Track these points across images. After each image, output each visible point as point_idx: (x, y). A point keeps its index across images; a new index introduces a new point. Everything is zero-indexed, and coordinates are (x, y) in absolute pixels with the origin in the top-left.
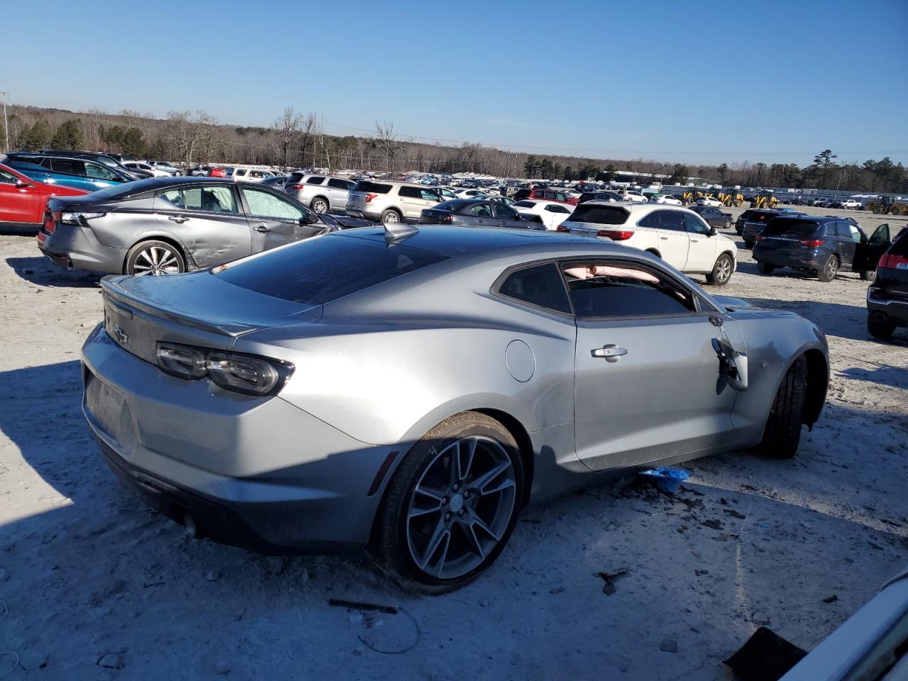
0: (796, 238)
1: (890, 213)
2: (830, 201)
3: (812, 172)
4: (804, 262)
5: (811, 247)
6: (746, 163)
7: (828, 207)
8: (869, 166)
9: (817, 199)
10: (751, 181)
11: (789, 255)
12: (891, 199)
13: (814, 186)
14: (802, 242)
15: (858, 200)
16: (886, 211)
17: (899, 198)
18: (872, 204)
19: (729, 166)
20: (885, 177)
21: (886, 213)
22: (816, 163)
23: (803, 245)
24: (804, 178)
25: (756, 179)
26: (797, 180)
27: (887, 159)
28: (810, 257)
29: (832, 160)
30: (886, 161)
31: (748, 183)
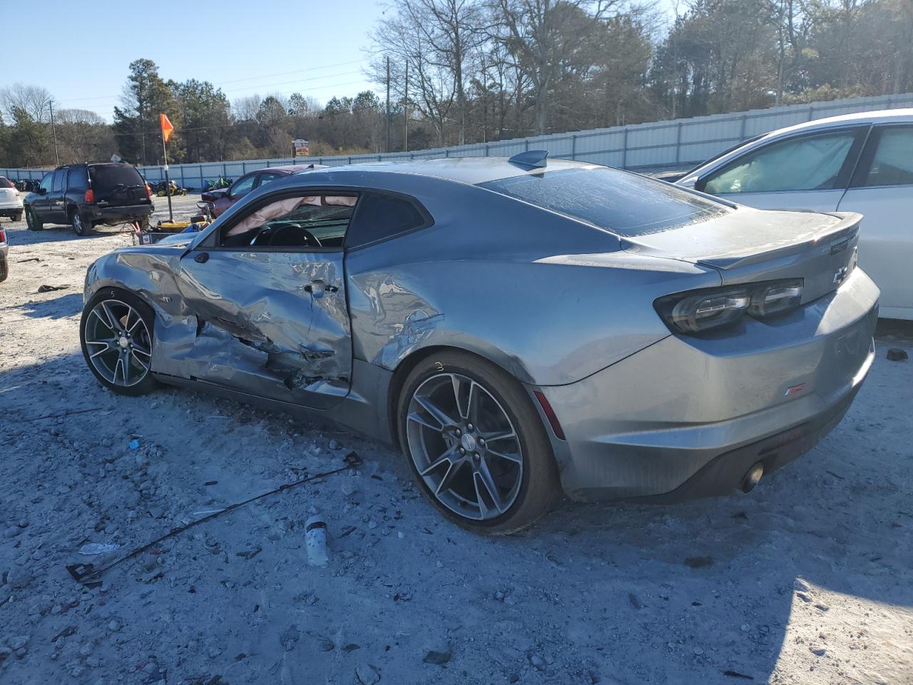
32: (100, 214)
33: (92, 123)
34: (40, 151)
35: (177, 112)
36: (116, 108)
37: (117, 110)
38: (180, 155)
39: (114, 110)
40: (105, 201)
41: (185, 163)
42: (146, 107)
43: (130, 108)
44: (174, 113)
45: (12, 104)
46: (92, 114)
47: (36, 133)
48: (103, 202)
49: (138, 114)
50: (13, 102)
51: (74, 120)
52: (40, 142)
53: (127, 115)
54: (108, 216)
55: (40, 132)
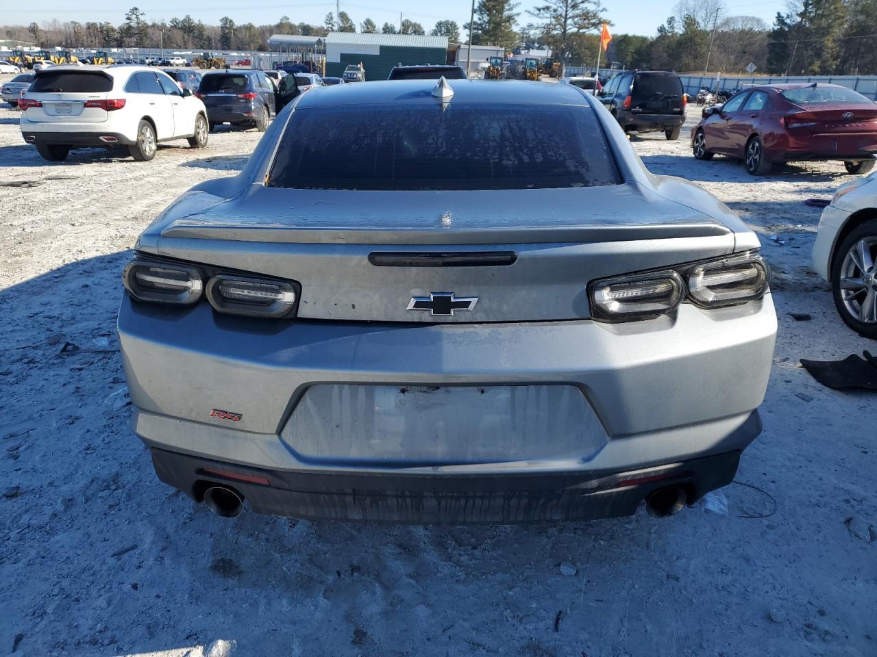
0: (234, 93)
1: (213, 68)
2: (160, 59)
3: (127, 31)
4: (246, 115)
5: (248, 100)
6: (55, 21)
7: (159, 65)
8: (176, 26)
9: (147, 58)
10: (69, 41)
11: (231, 110)
12: (210, 54)
13: (133, 44)
14: (239, 96)
15: (183, 57)
16: (209, 66)
17: (216, 54)
18: (197, 61)
19: (41, 26)
20: (191, 34)
21: (209, 68)
22: (128, 21)
23: (241, 98)
24: (122, 37)
25: (73, 39)
26: (116, 40)
27: (188, 16)
28: (249, 110)
29: (142, 18)
30: (188, 19)
31: (67, 44)
32: (632, 120)
33: (756, 29)
34: (696, 57)
35: (843, 17)
36: (778, 13)
37: (779, 17)
38: (831, 66)
39: (777, 15)
40: (640, 108)
41: (835, 74)
42: (810, 13)
43: (794, 13)
44: (838, 19)
45: (686, 12)
46: (758, 21)
47: (698, 40)
48: (637, 109)
49: (799, 19)
50: (688, 11)
51: (739, 26)
52: (699, 48)
53: (788, 21)
54: (638, 122)
55: (702, 39)
